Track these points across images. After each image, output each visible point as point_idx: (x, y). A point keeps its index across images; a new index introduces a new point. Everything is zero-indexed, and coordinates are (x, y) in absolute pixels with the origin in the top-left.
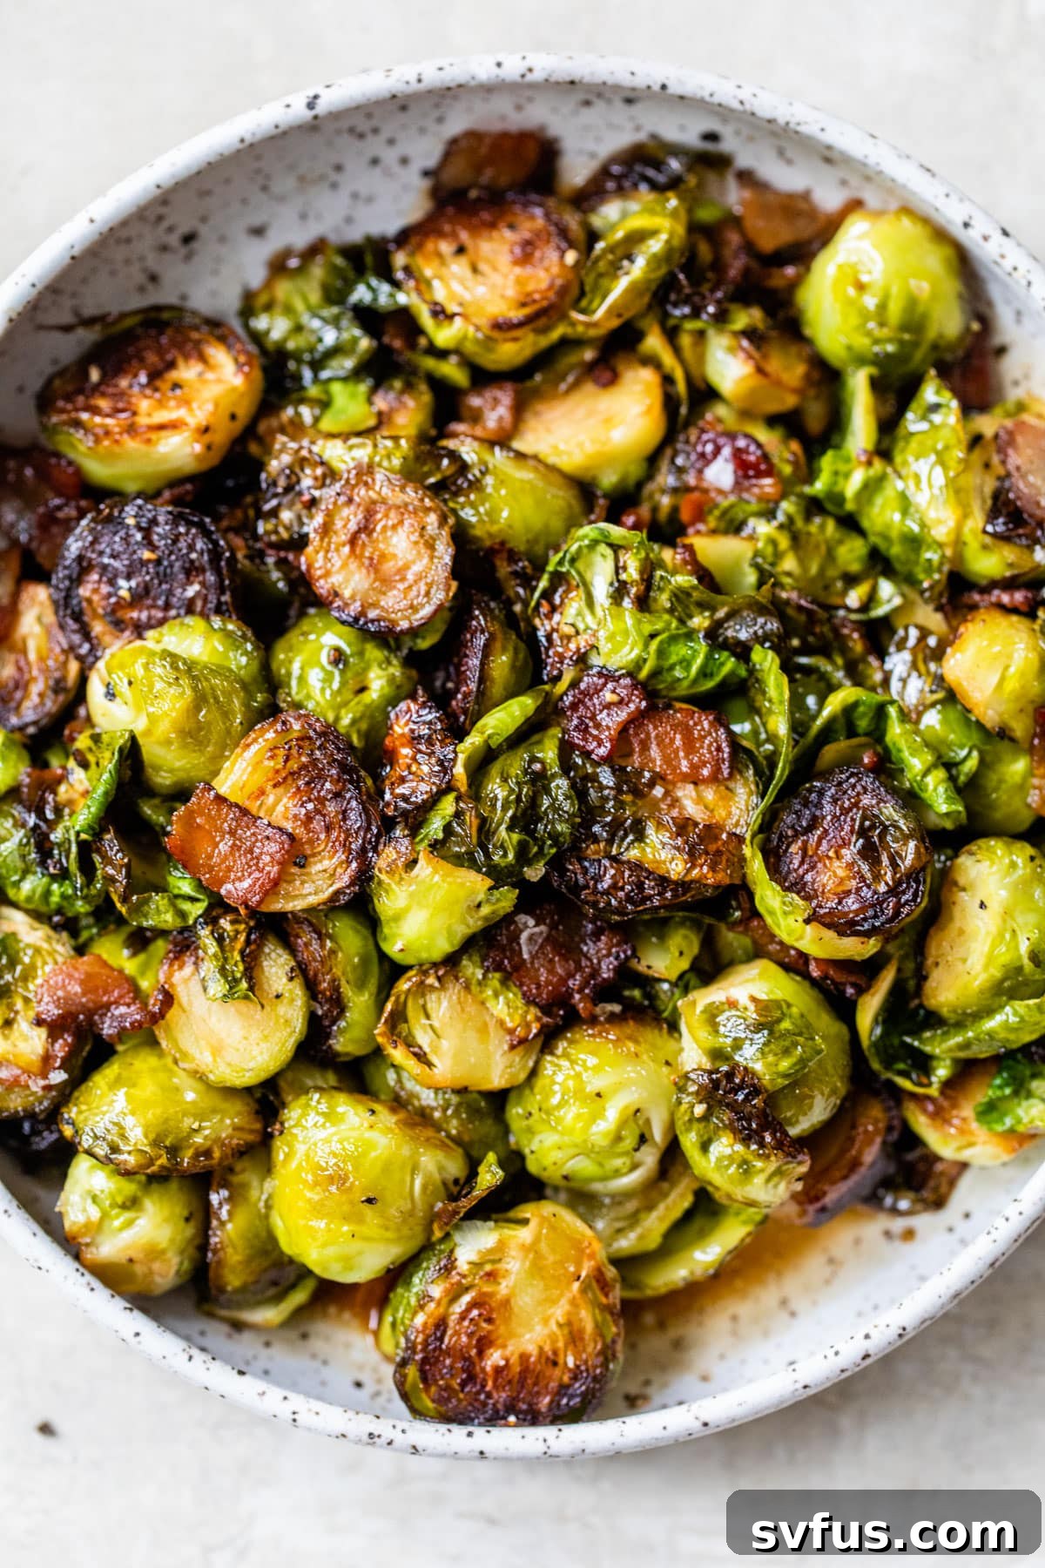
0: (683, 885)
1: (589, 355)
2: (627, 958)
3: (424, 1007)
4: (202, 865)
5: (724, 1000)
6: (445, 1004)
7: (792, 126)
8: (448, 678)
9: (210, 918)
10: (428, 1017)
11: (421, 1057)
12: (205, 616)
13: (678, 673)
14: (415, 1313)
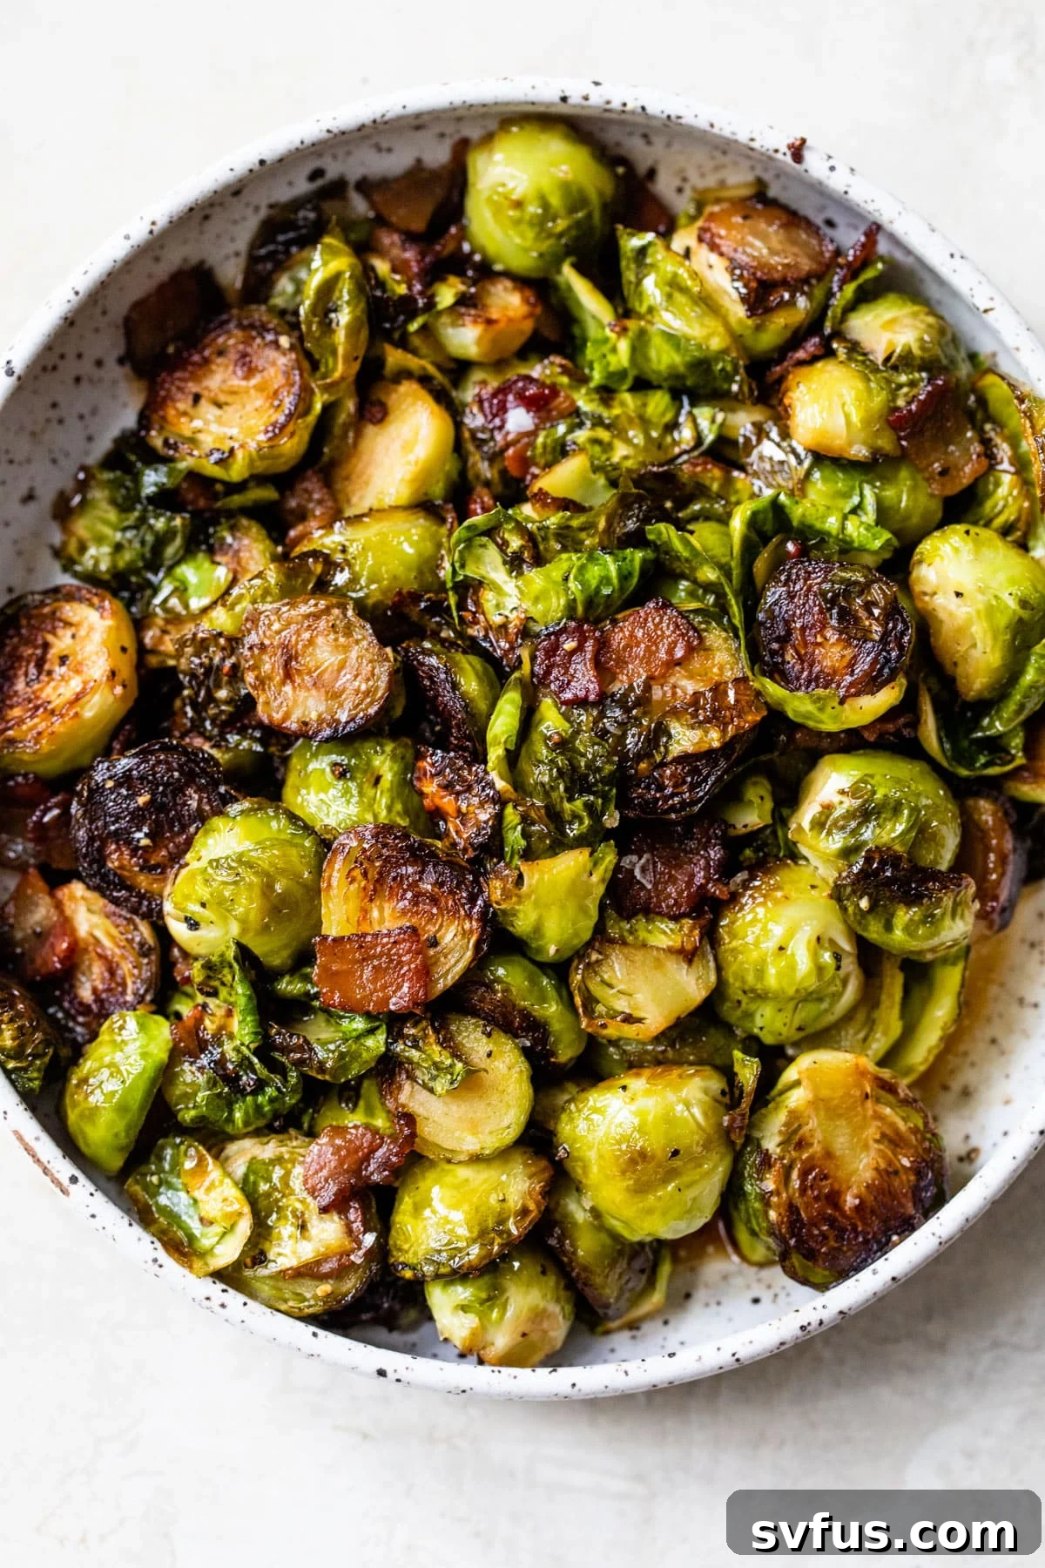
0: (727, 747)
1: (350, 405)
2: (724, 832)
3: (603, 982)
4: (362, 998)
5: (820, 809)
6: (617, 967)
7: (379, 120)
8: (432, 724)
9: (395, 1034)
10: (610, 986)
11: (629, 1019)
12: (219, 812)
13: (606, 591)
14: (766, 1214)
